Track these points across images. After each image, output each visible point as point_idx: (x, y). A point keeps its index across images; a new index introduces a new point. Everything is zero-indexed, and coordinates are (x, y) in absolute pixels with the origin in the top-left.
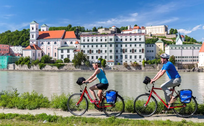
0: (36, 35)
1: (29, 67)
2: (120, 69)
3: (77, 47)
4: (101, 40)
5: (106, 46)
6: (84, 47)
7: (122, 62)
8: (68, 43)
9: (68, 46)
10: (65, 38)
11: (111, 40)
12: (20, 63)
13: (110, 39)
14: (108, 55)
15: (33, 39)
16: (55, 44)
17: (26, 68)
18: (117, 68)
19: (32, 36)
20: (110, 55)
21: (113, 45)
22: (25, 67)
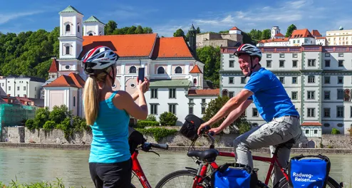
0: (78, 46)
1: (69, 136)
2: (338, 147)
3: (195, 81)
4: (282, 63)
5: (294, 81)
6: (231, 81)
7: (341, 125)
8: (169, 70)
9: (170, 79)
10: (159, 56)
11: (311, 62)
12: (40, 126)
13: (309, 61)
14: (302, 105)
15: (68, 56)
16: (131, 72)
17: (58, 139)
18: (332, 144)
19: (65, 48)
20: (307, 106)
21: (318, 78)
22: (58, 137)
